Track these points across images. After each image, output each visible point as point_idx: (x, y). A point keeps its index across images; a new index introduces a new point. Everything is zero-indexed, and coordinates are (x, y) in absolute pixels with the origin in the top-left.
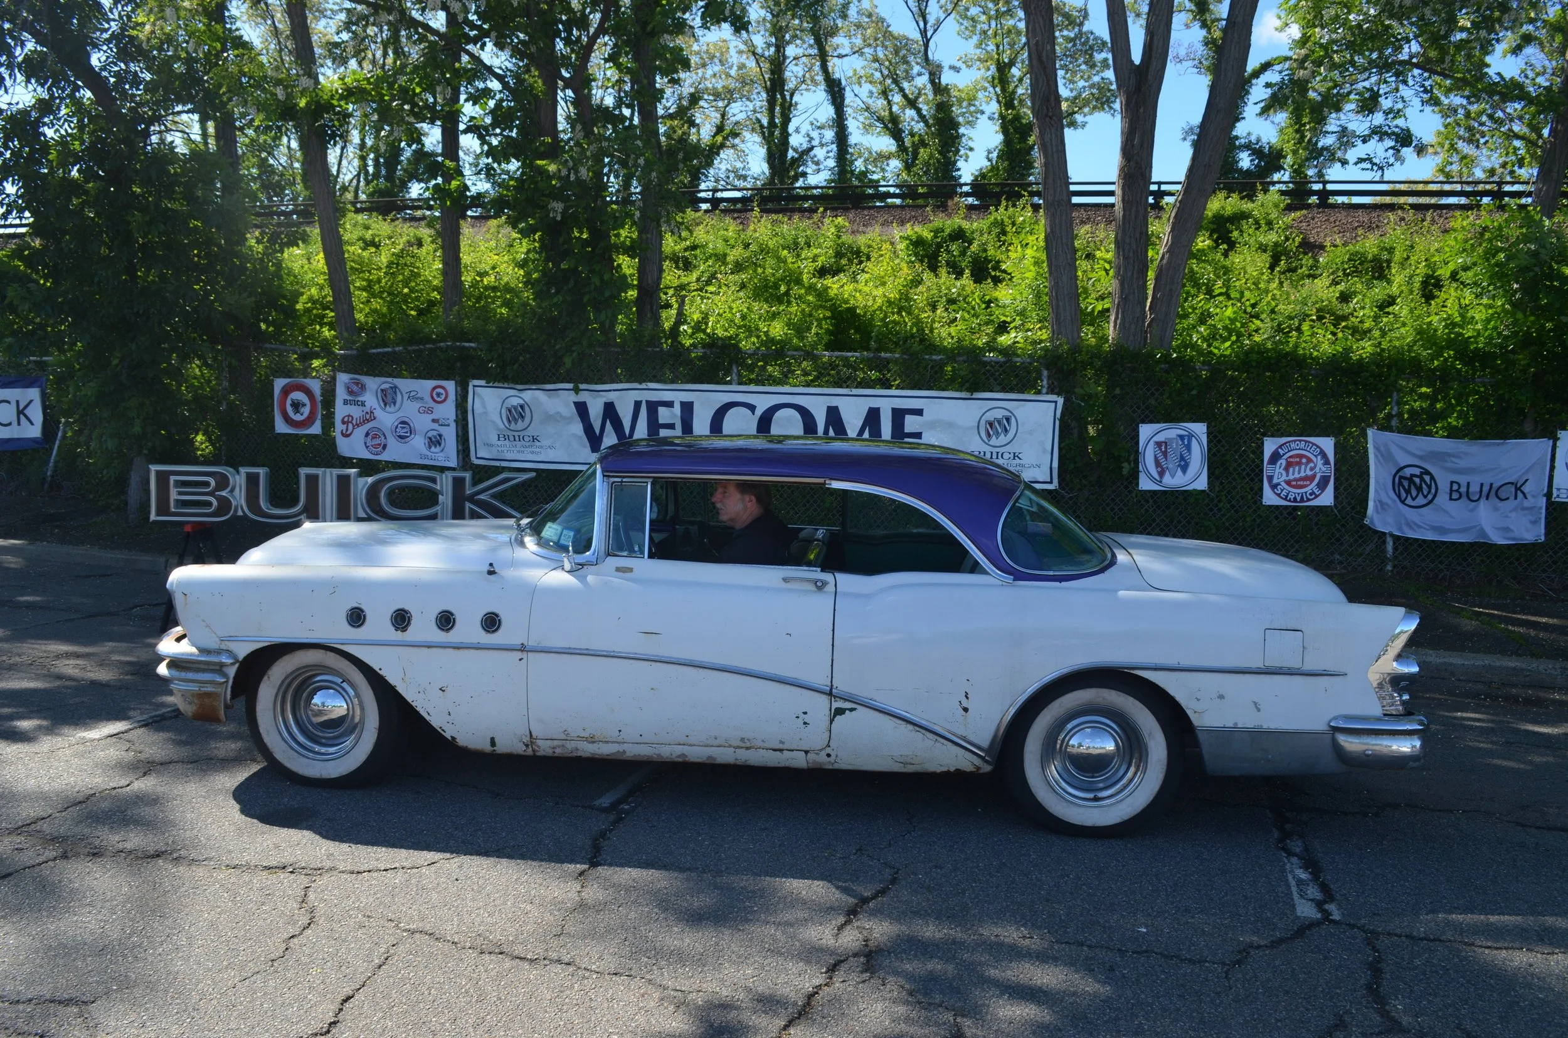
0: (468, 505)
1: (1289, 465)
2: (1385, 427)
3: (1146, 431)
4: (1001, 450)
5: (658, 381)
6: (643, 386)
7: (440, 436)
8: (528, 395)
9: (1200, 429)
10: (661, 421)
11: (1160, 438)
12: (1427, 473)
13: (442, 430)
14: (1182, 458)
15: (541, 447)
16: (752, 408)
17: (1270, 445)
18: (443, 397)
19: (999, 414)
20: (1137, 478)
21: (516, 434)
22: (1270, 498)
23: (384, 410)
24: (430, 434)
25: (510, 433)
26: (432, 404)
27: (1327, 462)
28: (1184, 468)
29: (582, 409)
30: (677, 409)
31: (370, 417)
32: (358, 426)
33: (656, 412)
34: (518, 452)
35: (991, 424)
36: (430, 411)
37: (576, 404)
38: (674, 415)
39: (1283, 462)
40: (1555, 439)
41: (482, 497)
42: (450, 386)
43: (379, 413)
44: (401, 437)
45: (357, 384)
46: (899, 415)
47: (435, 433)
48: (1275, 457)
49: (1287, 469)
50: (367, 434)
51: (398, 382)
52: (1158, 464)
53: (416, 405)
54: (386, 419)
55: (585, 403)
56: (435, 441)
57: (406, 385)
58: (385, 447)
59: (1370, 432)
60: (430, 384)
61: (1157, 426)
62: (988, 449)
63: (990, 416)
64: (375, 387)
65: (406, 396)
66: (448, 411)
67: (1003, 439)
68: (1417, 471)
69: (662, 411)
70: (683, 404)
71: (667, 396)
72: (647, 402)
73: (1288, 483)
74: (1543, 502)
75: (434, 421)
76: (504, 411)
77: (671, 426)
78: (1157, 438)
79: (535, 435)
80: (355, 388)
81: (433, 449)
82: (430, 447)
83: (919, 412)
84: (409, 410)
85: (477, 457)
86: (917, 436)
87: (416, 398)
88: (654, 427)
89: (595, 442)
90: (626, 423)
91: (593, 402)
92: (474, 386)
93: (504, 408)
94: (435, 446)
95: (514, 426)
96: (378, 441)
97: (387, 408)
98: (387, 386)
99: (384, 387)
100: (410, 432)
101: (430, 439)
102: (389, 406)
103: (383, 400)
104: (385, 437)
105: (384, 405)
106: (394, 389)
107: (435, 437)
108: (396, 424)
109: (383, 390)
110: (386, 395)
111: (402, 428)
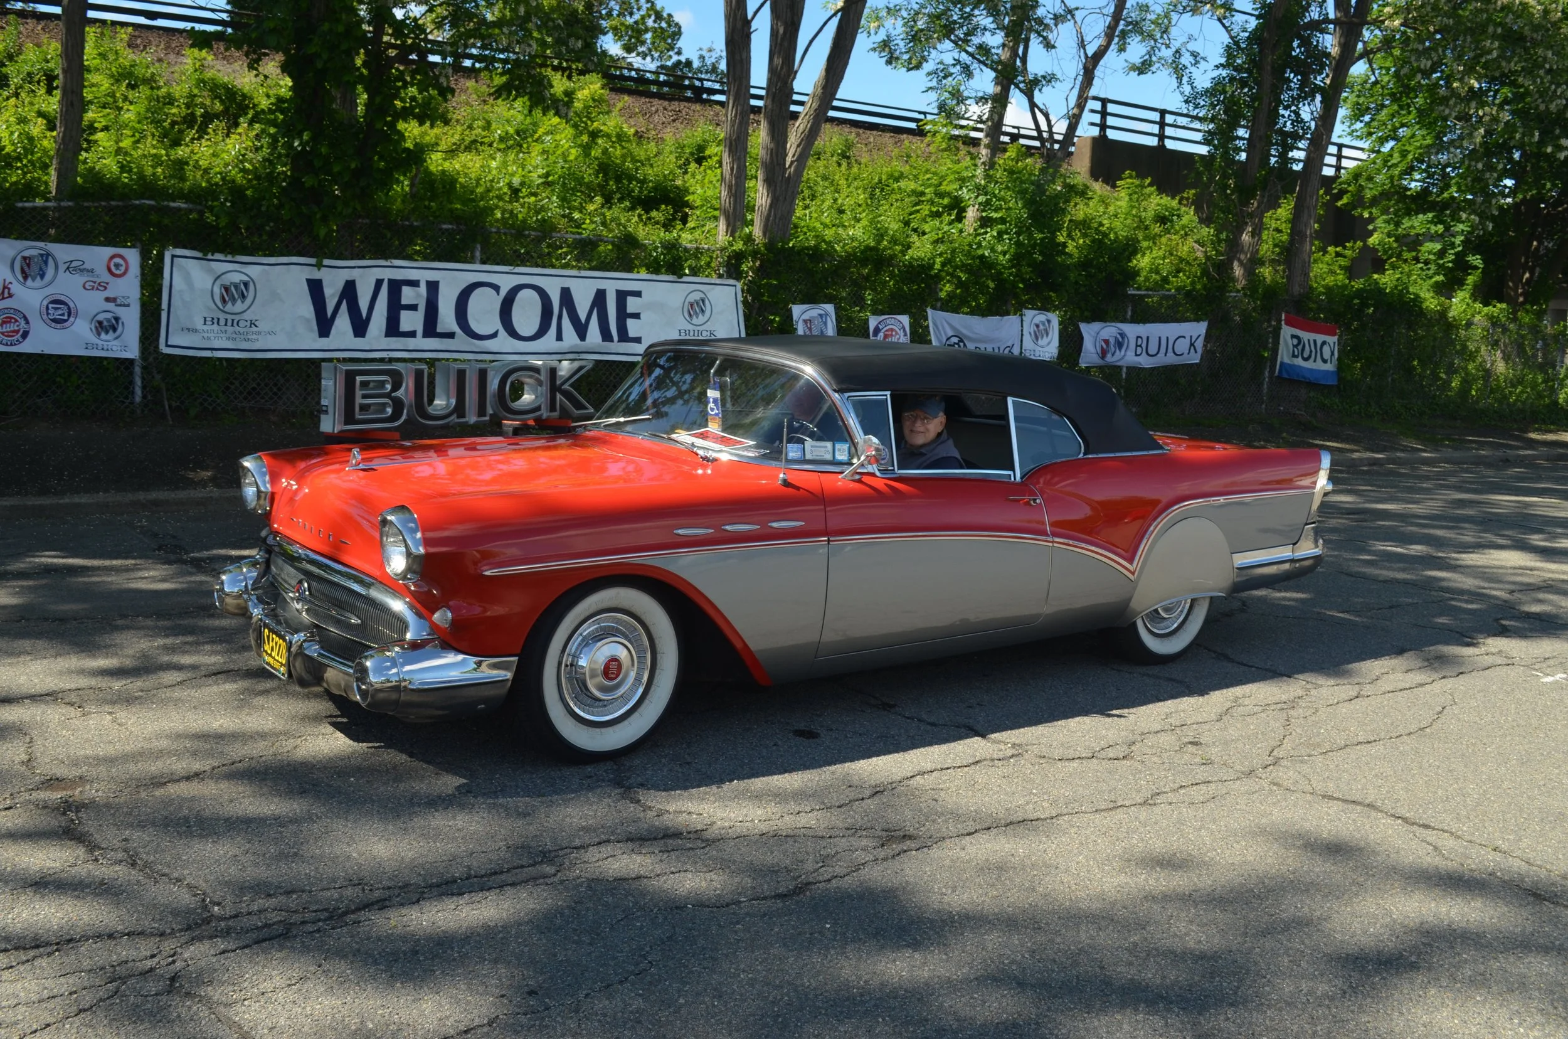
0: (558, 396)
2: (934, 308)
3: (797, 310)
4: (701, 328)
5: (406, 258)
6: (388, 263)
7: (117, 319)
8: (254, 271)
9: (830, 308)
10: (404, 301)
11: (806, 316)
12: (961, 341)
13: (120, 312)
14: (822, 333)
15: (259, 333)
16: (496, 288)
17: (873, 321)
18: (123, 269)
19: (697, 296)
21: (230, 317)
23: (24, 284)
24: (101, 317)
25: (222, 317)
26: (106, 277)
27: (905, 335)
29: (316, 288)
30: (423, 289)
33: (400, 291)
34: (228, 339)
35: (692, 305)
36: (103, 286)
37: (309, 281)
38: (419, 295)
41: (566, 387)
42: (133, 256)
43: (16, 288)
44: (55, 321)
46: (622, 296)
47: (109, 316)
48: (877, 330)
51: (55, 248)
53: (80, 279)
54: (29, 297)
55: (319, 282)
56: (108, 326)
57: (63, 252)
58: (25, 335)
59: (929, 311)
60: (105, 252)
61: (805, 307)
62: (691, 327)
63: (691, 298)
64: (11, 253)
65: (62, 268)
66: (130, 287)
67: (701, 319)
68: (957, 340)
70: (429, 284)
71: (413, 275)
72: (389, 280)
75: (108, 300)
76: (217, 290)
77: (413, 307)
78: (804, 317)
79: (254, 318)
81: (103, 336)
82: (99, 334)
83: (638, 294)
84: (68, 285)
85: (167, 346)
86: (636, 316)
87: (81, 270)
88: (395, 308)
89: (324, 326)
90: (363, 304)
91: (333, 280)
92: (173, 256)
93: (218, 283)
94: (107, 332)
95: (229, 306)
96: (13, 327)
97: (29, 282)
98: (34, 252)
99: (26, 254)
100: (69, 315)
101: (100, 323)
102: (33, 280)
103: (23, 271)
104: (27, 322)
105: (25, 278)
106: (46, 257)
107: (108, 320)
108: (45, 303)
109: (24, 258)
110: (29, 265)
111: (56, 309)
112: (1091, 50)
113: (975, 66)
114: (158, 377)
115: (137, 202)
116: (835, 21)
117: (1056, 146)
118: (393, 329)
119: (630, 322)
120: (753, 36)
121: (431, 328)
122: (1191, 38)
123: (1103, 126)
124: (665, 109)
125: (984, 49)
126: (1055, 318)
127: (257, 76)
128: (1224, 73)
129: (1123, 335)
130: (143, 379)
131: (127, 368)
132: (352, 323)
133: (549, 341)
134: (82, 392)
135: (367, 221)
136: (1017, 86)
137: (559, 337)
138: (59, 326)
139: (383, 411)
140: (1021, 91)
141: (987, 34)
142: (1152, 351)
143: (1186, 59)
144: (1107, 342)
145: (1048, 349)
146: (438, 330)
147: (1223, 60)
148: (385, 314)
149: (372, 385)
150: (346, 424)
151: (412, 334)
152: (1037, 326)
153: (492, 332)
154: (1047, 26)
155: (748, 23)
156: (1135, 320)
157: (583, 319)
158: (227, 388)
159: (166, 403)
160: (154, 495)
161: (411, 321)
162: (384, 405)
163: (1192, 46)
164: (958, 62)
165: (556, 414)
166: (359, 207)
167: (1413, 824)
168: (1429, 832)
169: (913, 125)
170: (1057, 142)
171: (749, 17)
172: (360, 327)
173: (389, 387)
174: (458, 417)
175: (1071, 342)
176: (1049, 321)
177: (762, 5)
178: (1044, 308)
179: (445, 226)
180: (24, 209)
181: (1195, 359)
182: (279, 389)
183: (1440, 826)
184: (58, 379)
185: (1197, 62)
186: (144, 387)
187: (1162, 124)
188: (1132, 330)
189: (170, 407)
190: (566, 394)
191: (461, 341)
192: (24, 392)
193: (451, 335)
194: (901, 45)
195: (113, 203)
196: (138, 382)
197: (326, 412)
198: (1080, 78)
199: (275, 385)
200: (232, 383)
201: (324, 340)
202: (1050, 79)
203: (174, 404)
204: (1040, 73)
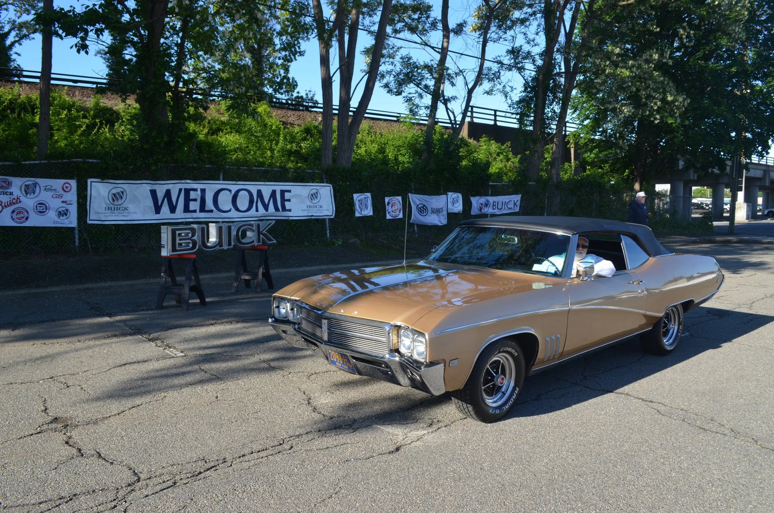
0: (261, 236)
1: (392, 206)
2: (412, 193)
3: (355, 196)
4: (316, 205)
5: (190, 180)
6: (183, 181)
7: (67, 210)
8: (126, 186)
9: (369, 195)
10: (191, 198)
11: (359, 198)
12: (425, 206)
13: (68, 207)
14: (366, 205)
15: (129, 213)
16: (230, 191)
17: (387, 199)
18: (69, 189)
19: (314, 191)
20: (355, 212)
21: (116, 207)
22: (388, 217)
23: (26, 197)
24: (60, 210)
25: (113, 206)
26: (62, 192)
27: (400, 204)
28: (367, 208)
29: (153, 193)
30: (199, 192)
31: (18, 201)
32: (6, 207)
33: (189, 193)
34: (115, 216)
35: (312, 195)
37: (150, 190)
38: (198, 195)
39: (390, 205)
40: (447, 195)
41: (264, 232)
42: (73, 183)
43: (22, 198)
44: (40, 212)
45: (5, 182)
46: (283, 192)
47: (64, 209)
48: (388, 203)
49: (392, 207)
50: (13, 212)
51: (39, 180)
52: (360, 208)
53: (50, 194)
54: (28, 202)
55: (155, 190)
57: (43, 182)
58: (27, 218)
59: (410, 194)
60: (61, 182)
61: (358, 194)
62: (312, 204)
63: (312, 192)
64: (20, 183)
65: (43, 189)
66: (72, 196)
67: (316, 201)
68: (422, 206)
69: (192, 193)
70: (201, 190)
71: (195, 186)
72: (185, 189)
73: (392, 211)
74: (445, 213)
75: (63, 202)
76: (110, 195)
77: (195, 200)
79: (126, 206)
80: (4, 184)
81: (61, 218)
82: (59, 217)
83: (289, 191)
84: (45, 197)
85: (90, 220)
86: (289, 200)
87: (51, 190)
88: (187, 200)
89: (158, 209)
90: (174, 199)
91: (161, 190)
92: (91, 182)
93: (111, 193)
94: (63, 216)
95: (116, 203)
96: (22, 215)
97: (28, 196)
98: (30, 183)
99: (27, 183)
100: (46, 209)
101: (60, 212)
102: (30, 195)
103: (25, 191)
104: (28, 213)
105: (27, 194)
106: (35, 185)
107: (63, 211)
108: (35, 204)
109: (26, 185)
110: (28, 188)
111: (40, 207)
112: (470, 86)
113: (424, 94)
114: (85, 234)
115: (74, 160)
116: (366, 77)
117: (458, 126)
118: (186, 209)
119: (286, 203)
120: (333, 84)
121: (203, 208)
122: (509, 80)
123: (472, 117)
124: (294, 115)
125: (426, 87)
126: (460, 196)
127: (125, 105)
128: (524, 94)
129: (488, 201)
130: (79, 235)
131: (72, 231)
132: (170, 208)
133: (253, 212)
134: (53, 242)
135: (174, 165)
136: (441, 101)
137: (257, 210)
138: (42, 214)
139: (188, 246)
140: (442, 103)
141: (428, 80)
142: (500, 207)
143: (508, 89)
144: (482, 204)
145: (458, 207)
146: (206, 209)
147: (523, 89)
148: (183, 203)
149: (183, 234)
150: (173, 252)
151: (195, 211)
152: (453, 199)
153: (228, 209)
154: (452, 77)
155: (331, 78)
156: (493, 195)
157: (267, 203)
158: (116, 238)
159: (89, 246)
160: (86, 286)
161: (194, 206)
162: (189, 243)
163: (510, 84)
164: (417, 92)
165: (261, 243)
166: (169, 159)
167: (646, 401)
168: (653, 404)
169: (395, 119)
170: (458, 124)
171: (331, 75)
172: (173, 209)
173: (190, 235)
174: (220, 247)
175: (467, 204)
176: (458, 197)
177: (337, 70)
178: (455, 191)
179: (207, 166)
180: (25, 164)
181: (517, 210)
182: (138, 238)
183: (657, 401)
184: (42, 237)
185: (513, 90)
186: (79, 239)
187: (495, 115)
188: (491, 199)
189: (91, 247)
190: (264, 235)
191: (216, 214)
192: (27, 243)
193: (211, 211)
194: (393, 85)
195: (64, 161)
196: (77, 236)
197: (164, 247)
198: (466, 97)
199: (136, 236)
200: (118, 236)
201: (158, 215)
202: (454, 98)
203: (94, 246)
204: (450, 96)
